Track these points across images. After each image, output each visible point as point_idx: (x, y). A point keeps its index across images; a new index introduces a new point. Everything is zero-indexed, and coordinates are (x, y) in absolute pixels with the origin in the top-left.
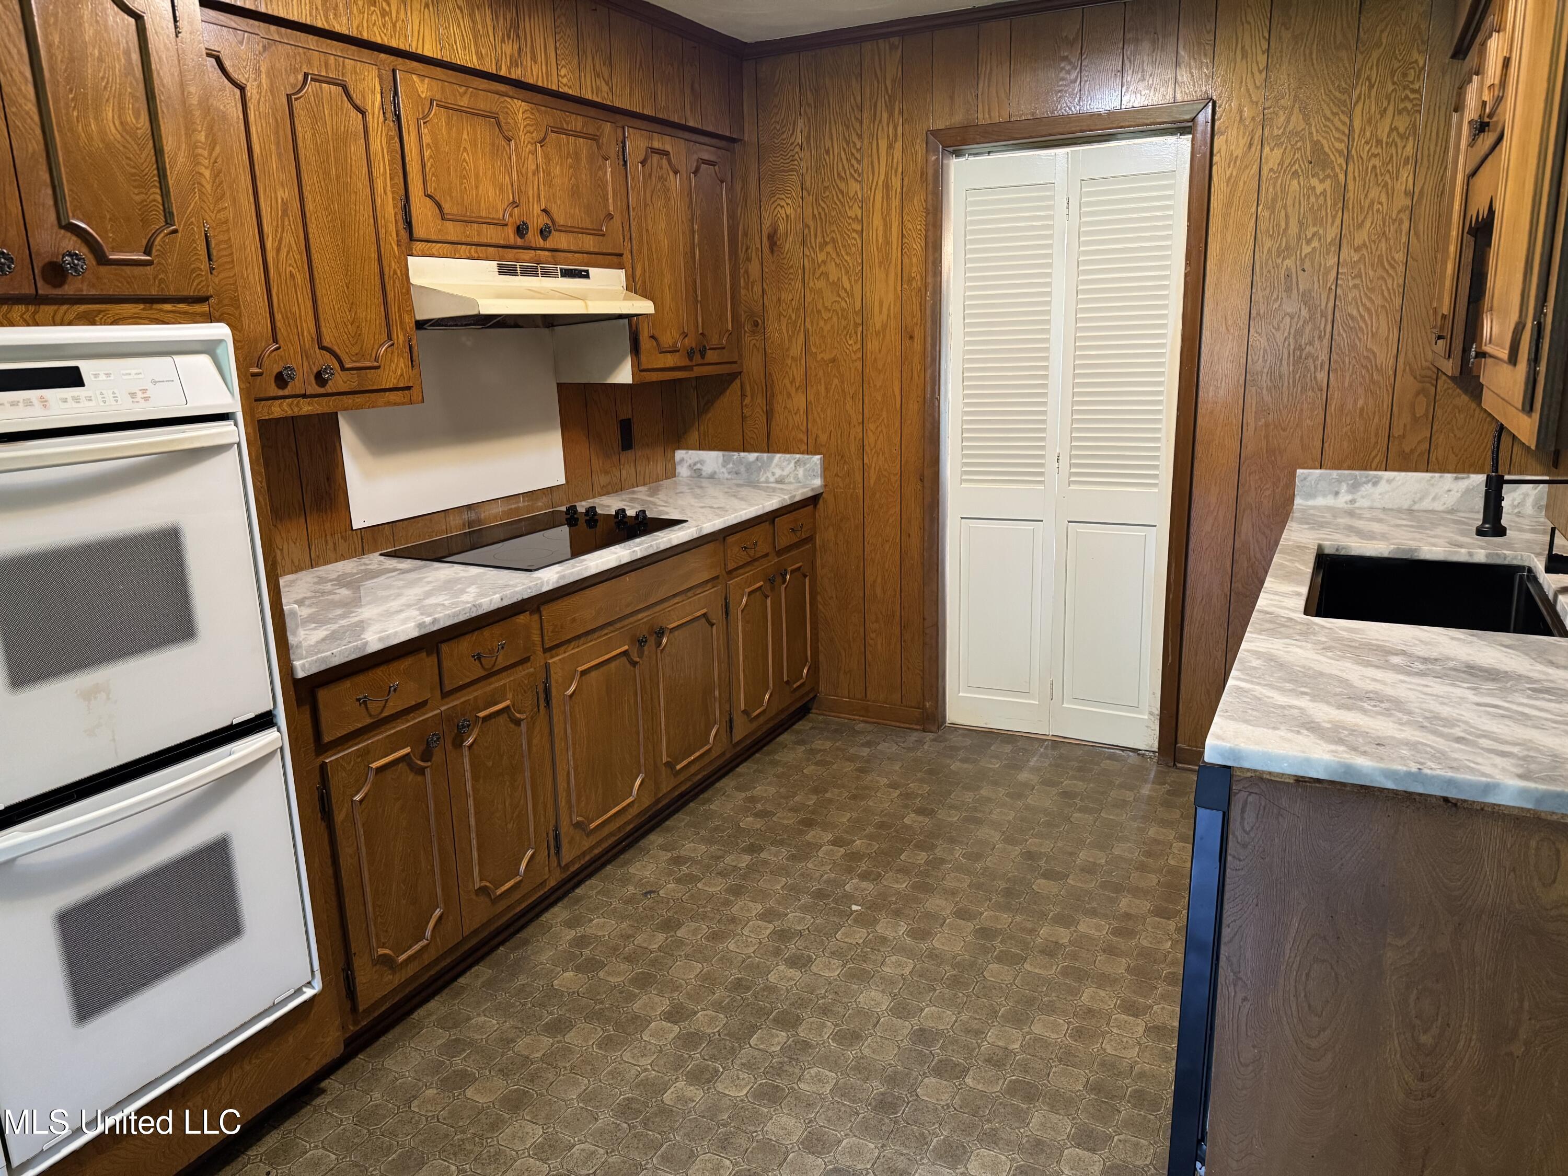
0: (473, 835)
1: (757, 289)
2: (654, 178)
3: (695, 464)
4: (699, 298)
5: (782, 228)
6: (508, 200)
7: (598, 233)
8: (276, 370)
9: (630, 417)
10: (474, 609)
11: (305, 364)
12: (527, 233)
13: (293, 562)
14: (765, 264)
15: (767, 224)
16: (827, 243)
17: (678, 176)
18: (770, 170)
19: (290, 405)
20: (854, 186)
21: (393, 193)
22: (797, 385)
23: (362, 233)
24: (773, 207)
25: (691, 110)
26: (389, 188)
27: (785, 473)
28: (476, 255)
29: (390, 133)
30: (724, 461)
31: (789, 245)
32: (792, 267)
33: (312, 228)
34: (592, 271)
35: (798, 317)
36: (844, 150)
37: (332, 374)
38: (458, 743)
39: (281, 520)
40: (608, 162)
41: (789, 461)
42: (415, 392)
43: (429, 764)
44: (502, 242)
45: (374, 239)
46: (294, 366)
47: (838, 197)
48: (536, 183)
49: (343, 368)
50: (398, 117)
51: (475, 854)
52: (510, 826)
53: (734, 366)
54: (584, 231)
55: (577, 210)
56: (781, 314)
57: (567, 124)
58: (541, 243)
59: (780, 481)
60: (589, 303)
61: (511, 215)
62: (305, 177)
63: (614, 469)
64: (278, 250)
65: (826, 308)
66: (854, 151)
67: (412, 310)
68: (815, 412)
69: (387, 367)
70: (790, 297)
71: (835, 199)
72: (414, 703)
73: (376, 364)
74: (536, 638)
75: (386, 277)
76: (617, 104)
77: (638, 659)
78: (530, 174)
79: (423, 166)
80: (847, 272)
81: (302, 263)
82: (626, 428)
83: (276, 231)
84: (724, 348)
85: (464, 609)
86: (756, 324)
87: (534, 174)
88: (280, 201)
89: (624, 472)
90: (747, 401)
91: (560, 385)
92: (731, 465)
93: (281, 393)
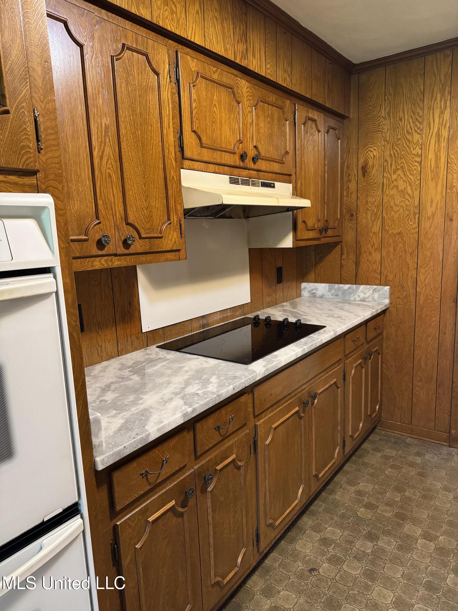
0: (212, 549)
1: (354, 196)
2: (308, 134)
3: (312, 290)
4: (326, 201)
5: (370, 163)
6: (237, 138)
7: (281, 162)
8: (97, 237)
9: (281, 266)
10: (218, 398)
11: (117, 234)
12: (246, 159)
13: (107, 353)
14: (359, 182)
15: (361, 161)
16: (398, 169)
17: (320, 133)
18: (365, 132)
19: (106, 261)
20: (416, 137)
21: (174, 128)
22: (376, 247)
23: (154, 151)
24: (366, 152)
25: (328, 98)
26: (171, 124)
27: (366, 296)
28: (218, 171)
29: (173, 91)
30: (329, 289)
31: (374, 172)
32: (376, 183)
33: (124, 146)
34: (276, 184)
35: (378, 210)
36: (412, 117)
37: (134, 241)
38: (204, 490)
39: (101, 329)
40: (288, 122)
41: (369, 289)
42: (182, 252)
43: (186, 509)
44: (233, 164)
45: (161, 156)
46: (109, 235)
47: (406, 143)
48: (251, 130)
49: (140, 238)
50: (178, 81)
51: (212, 562)
52: (232, 536)
53: (339, 238)
54: (274, 161)
55: (271, 148)
56: (368, 209)
57: (269, 98)
58: (251, 165)
59: (363, 300)
60: (280, 200)
61: (238, 148)
62: (120, 112)
63: (273, 293)
64: (101, 158)
65: (396, 205)
66: (418, 117)
67: (182, 203)
68: (386, 263)
69: (166, 237)
70: (374, 200)
71: (405, 145)
72: (178, 468)
73: (160, 235)
74: (250, 410)
75: (168, 180)
76: (294, 89)
77: (303, 415)
78: (249, 125)
79: (191, 113)
80: (410, 185)
81: (117, 167)
82: (279, 271)
83: (101, 145)
84: (335, 228)
85: (211, 399)
86: (352, 215)
87: (250, 125)
88: (103, 125)
89: (278, 295)
90: (344, 256)
91: (250, 250)
92: (333, 291)
93: (100, 253)
